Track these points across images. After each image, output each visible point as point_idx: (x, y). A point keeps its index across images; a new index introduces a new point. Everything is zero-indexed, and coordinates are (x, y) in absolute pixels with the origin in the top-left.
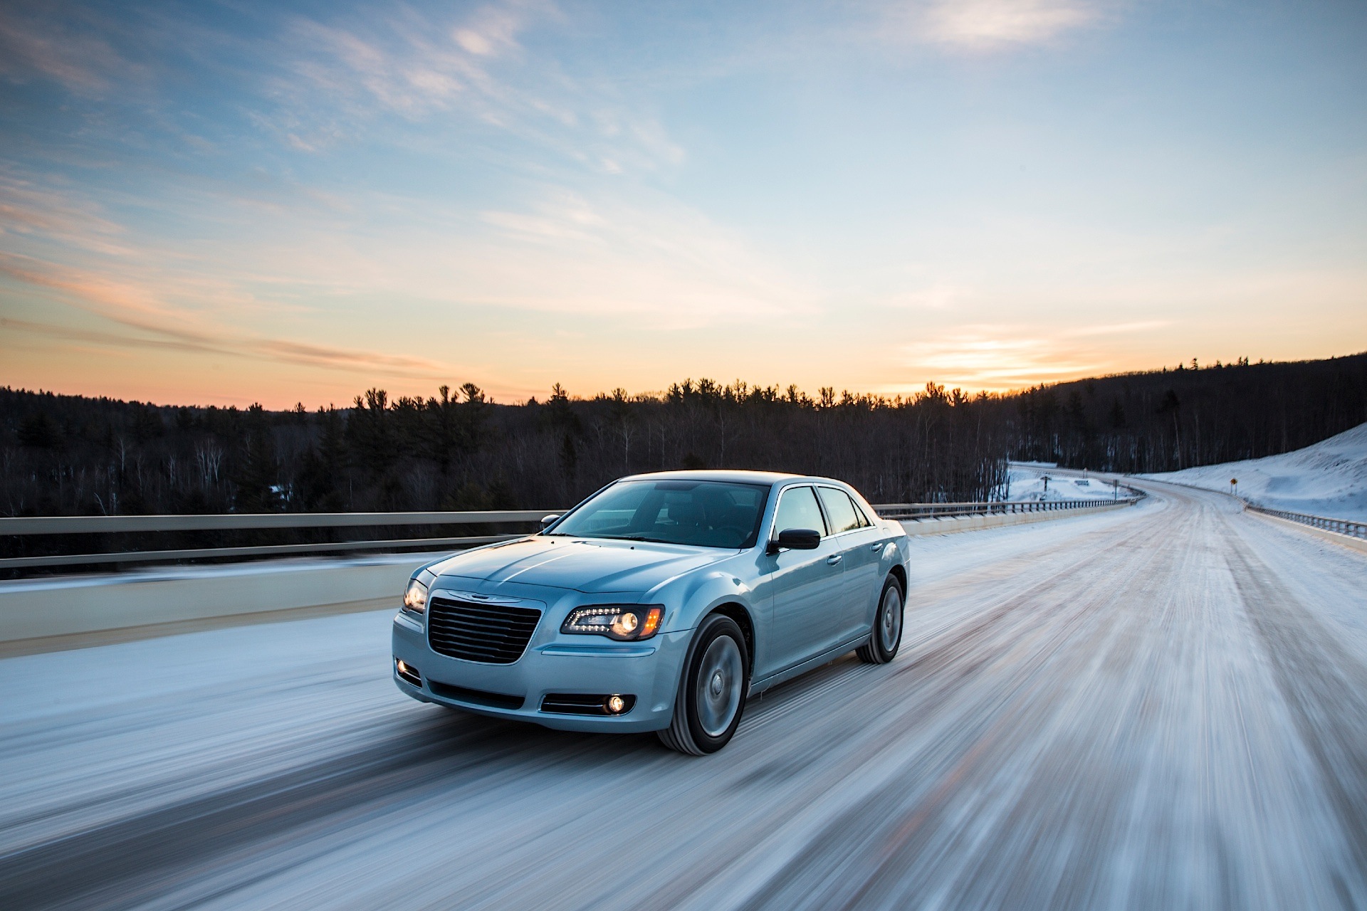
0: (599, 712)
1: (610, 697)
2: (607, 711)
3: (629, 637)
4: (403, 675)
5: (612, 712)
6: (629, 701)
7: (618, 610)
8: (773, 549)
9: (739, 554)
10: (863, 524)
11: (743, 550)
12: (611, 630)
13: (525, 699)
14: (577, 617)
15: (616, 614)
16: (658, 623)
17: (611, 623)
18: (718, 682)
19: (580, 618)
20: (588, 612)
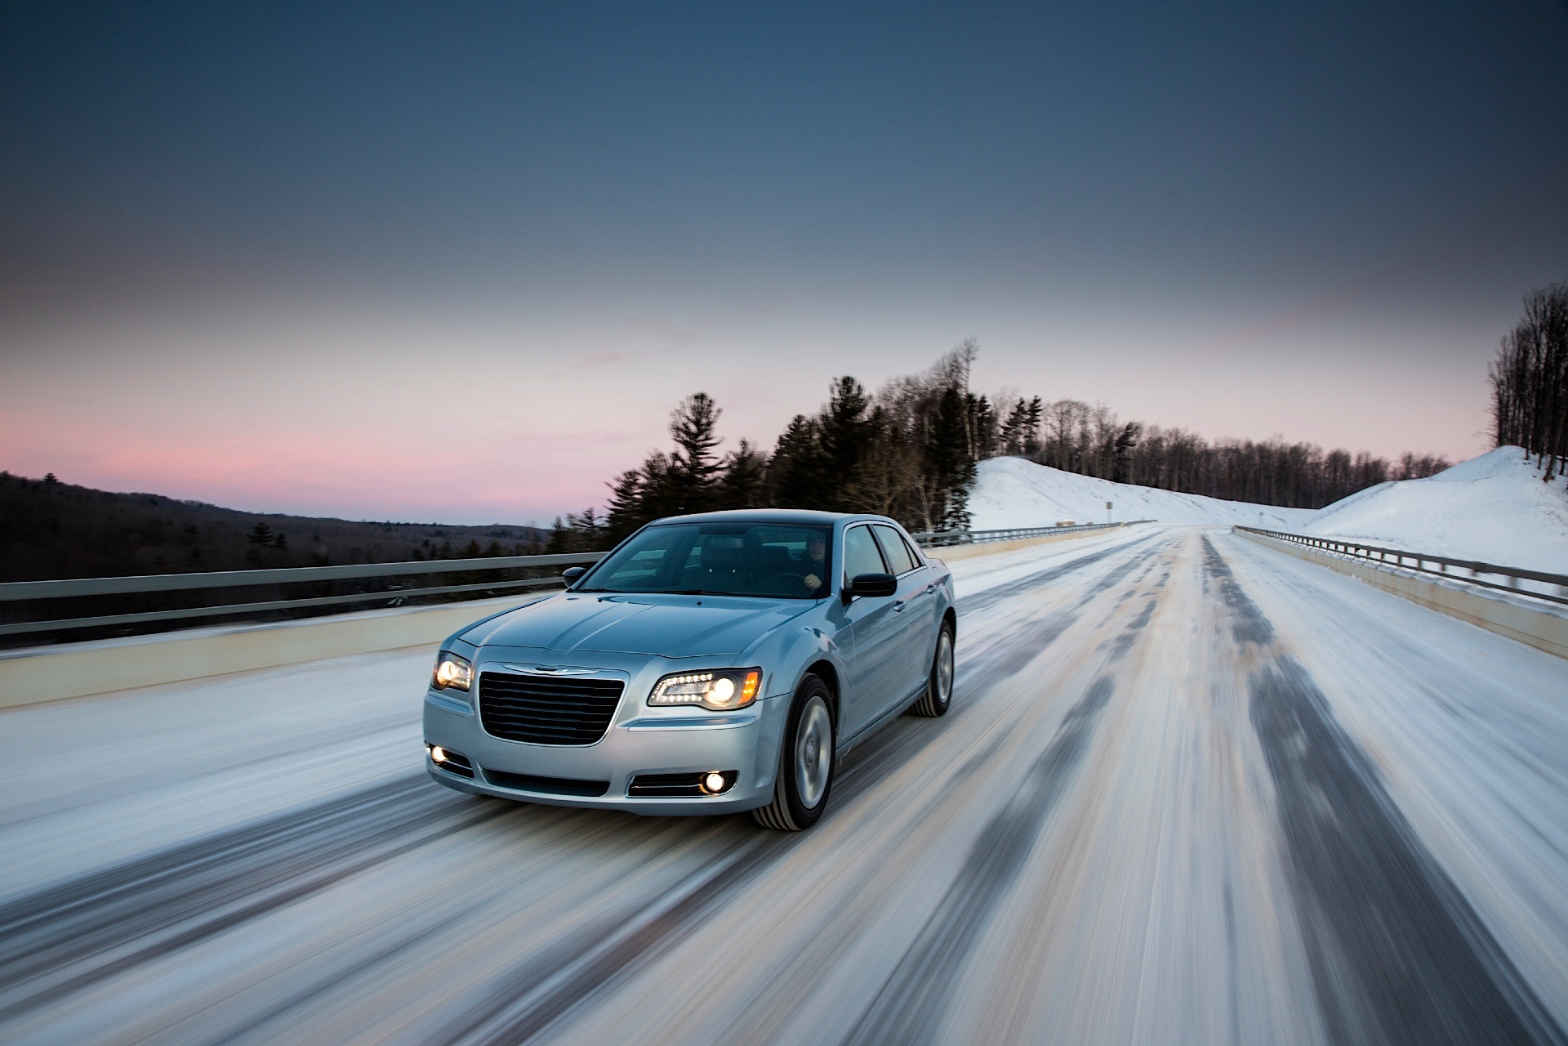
0: (697, 793)
1: (707, 775)
2: (705, 791)
3: (727, 706)
4: (442, 764)
5: (711, 792)
6: (730, 778)
7: (710, 676)
8: (846, 598)
9: (817, 605)
10: (916, 565)
11: (820, 601)
12: (703, 700)
13: (609, 783)
14: (664, 687)
15: (708, 681)
16: (757, 689)
17: (703, 692)
18: (811, 750)
19: (668, 688)
20: (675, 680)
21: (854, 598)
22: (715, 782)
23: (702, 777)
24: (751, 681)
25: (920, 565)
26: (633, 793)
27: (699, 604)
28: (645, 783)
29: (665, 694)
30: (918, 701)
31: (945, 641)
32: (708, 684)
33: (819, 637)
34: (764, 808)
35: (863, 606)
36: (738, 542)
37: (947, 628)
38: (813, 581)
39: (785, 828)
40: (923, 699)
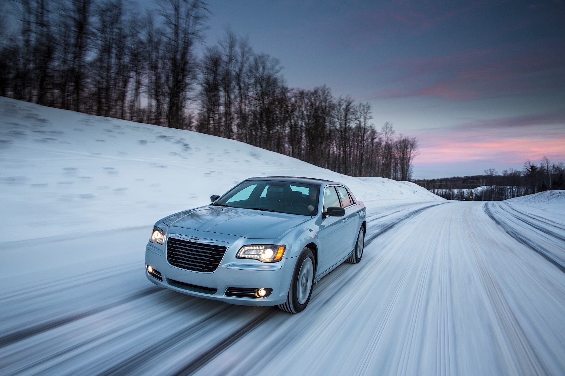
0: (254, 296)
1: (259, 289)
2: (257, 296)
3: (269, 261)
4: (151, 274)
5: (260, 296)
6: (269, 291)
7: (263, 247)
8: (324, 216)
9: (311, 219)
10: (352, 203)
11: (313, 217)
12: (260, 257)
13: (217, 290)
14: (244, 250)
15: (262, 249)
16: (283, 254)
17: (260, 254)
18: (304, 280)
19: (245, 251)
20: (248, 248)
21: (327, 216)
22: (262, 292)
23: (257, 290)
24: (281, 251)
25: (354, 203)
26: (227, 294)
27: (262, 215)
28: (232, 291)
29: (244, 253)
30: (349, 258)
31: (362, 234)
32: (263, 250)
33: (311, 232)
34: (283, 304)
35: (330, 220)
36: (281, 190)
37: (363, 229)
38: (311, 208)
39: (290, 311)
40: (351, 257)
